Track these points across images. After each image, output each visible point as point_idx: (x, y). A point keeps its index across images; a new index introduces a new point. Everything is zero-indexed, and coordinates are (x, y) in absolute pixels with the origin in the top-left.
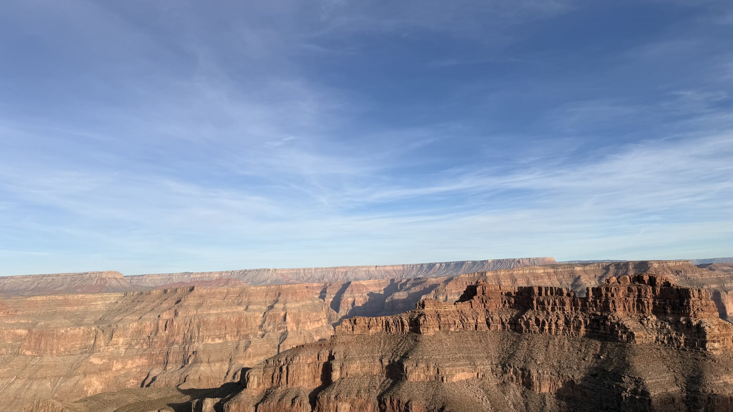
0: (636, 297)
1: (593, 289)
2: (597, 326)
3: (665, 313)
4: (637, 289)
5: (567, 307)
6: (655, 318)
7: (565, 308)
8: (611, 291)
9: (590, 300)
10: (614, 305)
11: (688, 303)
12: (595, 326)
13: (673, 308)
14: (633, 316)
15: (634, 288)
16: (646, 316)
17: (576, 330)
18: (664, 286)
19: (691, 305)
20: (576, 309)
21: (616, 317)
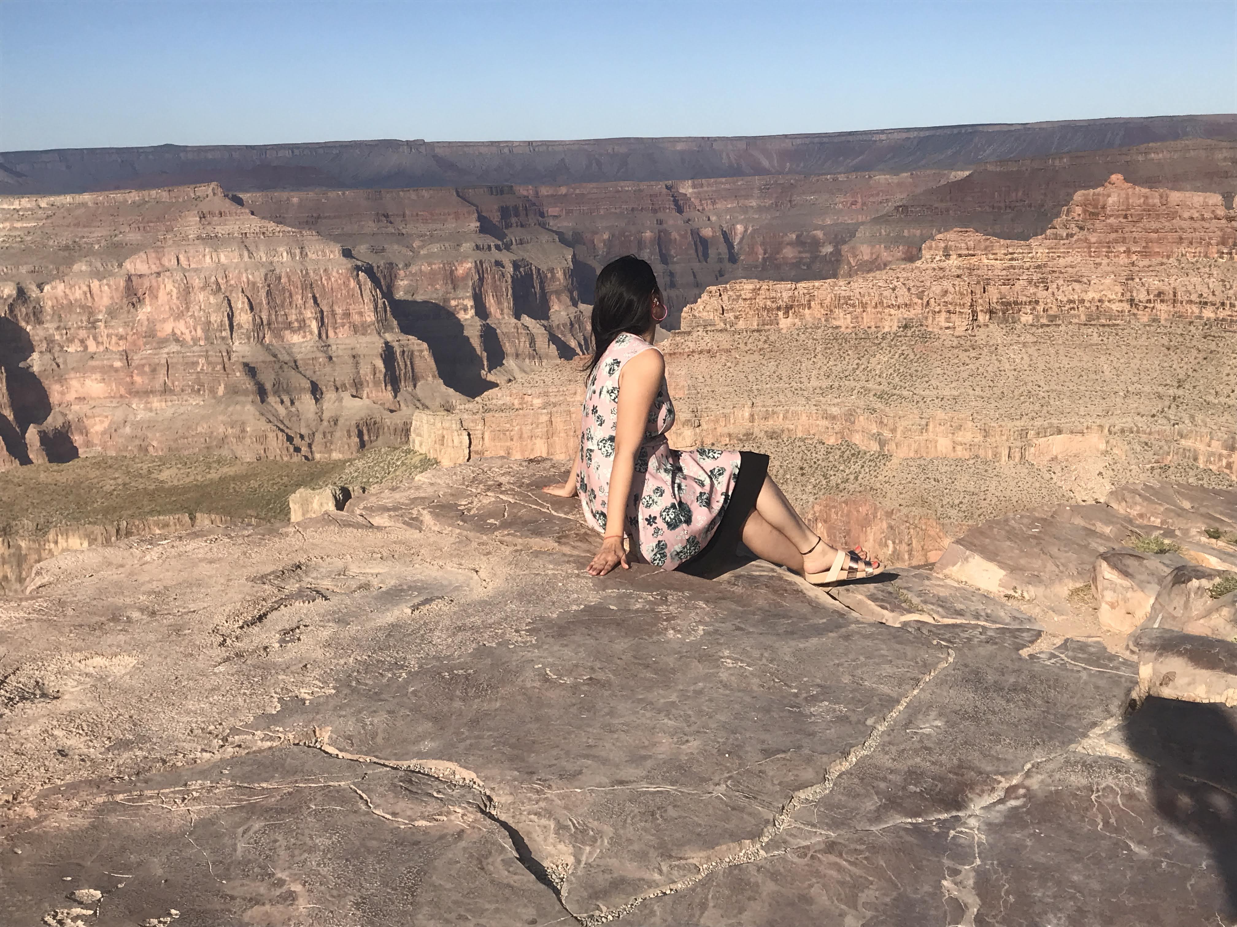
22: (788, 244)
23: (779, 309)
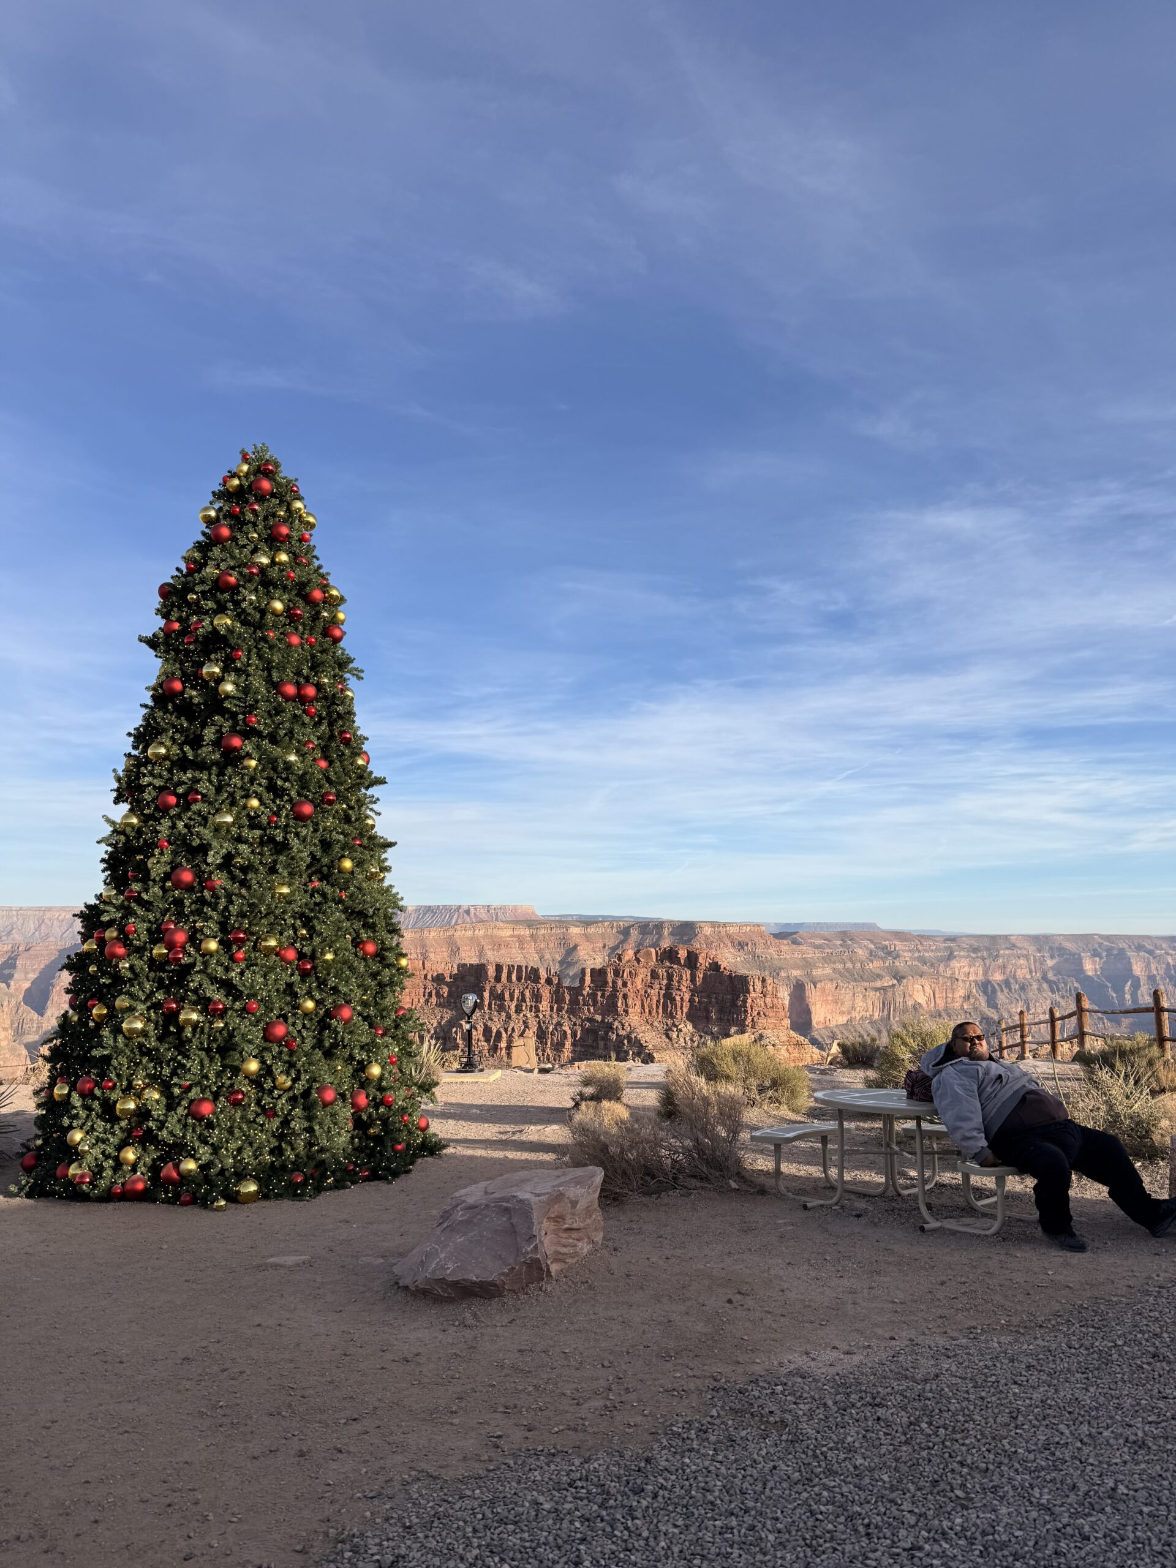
0: (664, 988)
1: (592, 970)
2: (594, 1041)
3: (708, 1019)
4: (665, 974)
5: (544, 1005)
6: (690, 1027)
7: (540, 1006)
8: (622, 976)
9: (585, 993)
10: (626, 1002)
11: (745, 1001)
12: (590, 1042)
13: (721, 1011)
14: (656, 1024)
15: (662, 972)
16: (677, 1024)
17: (555, 1050)
18: (710, 969)
19: (748, 1005)
20: (560, 1009)
21: (627, 1024)
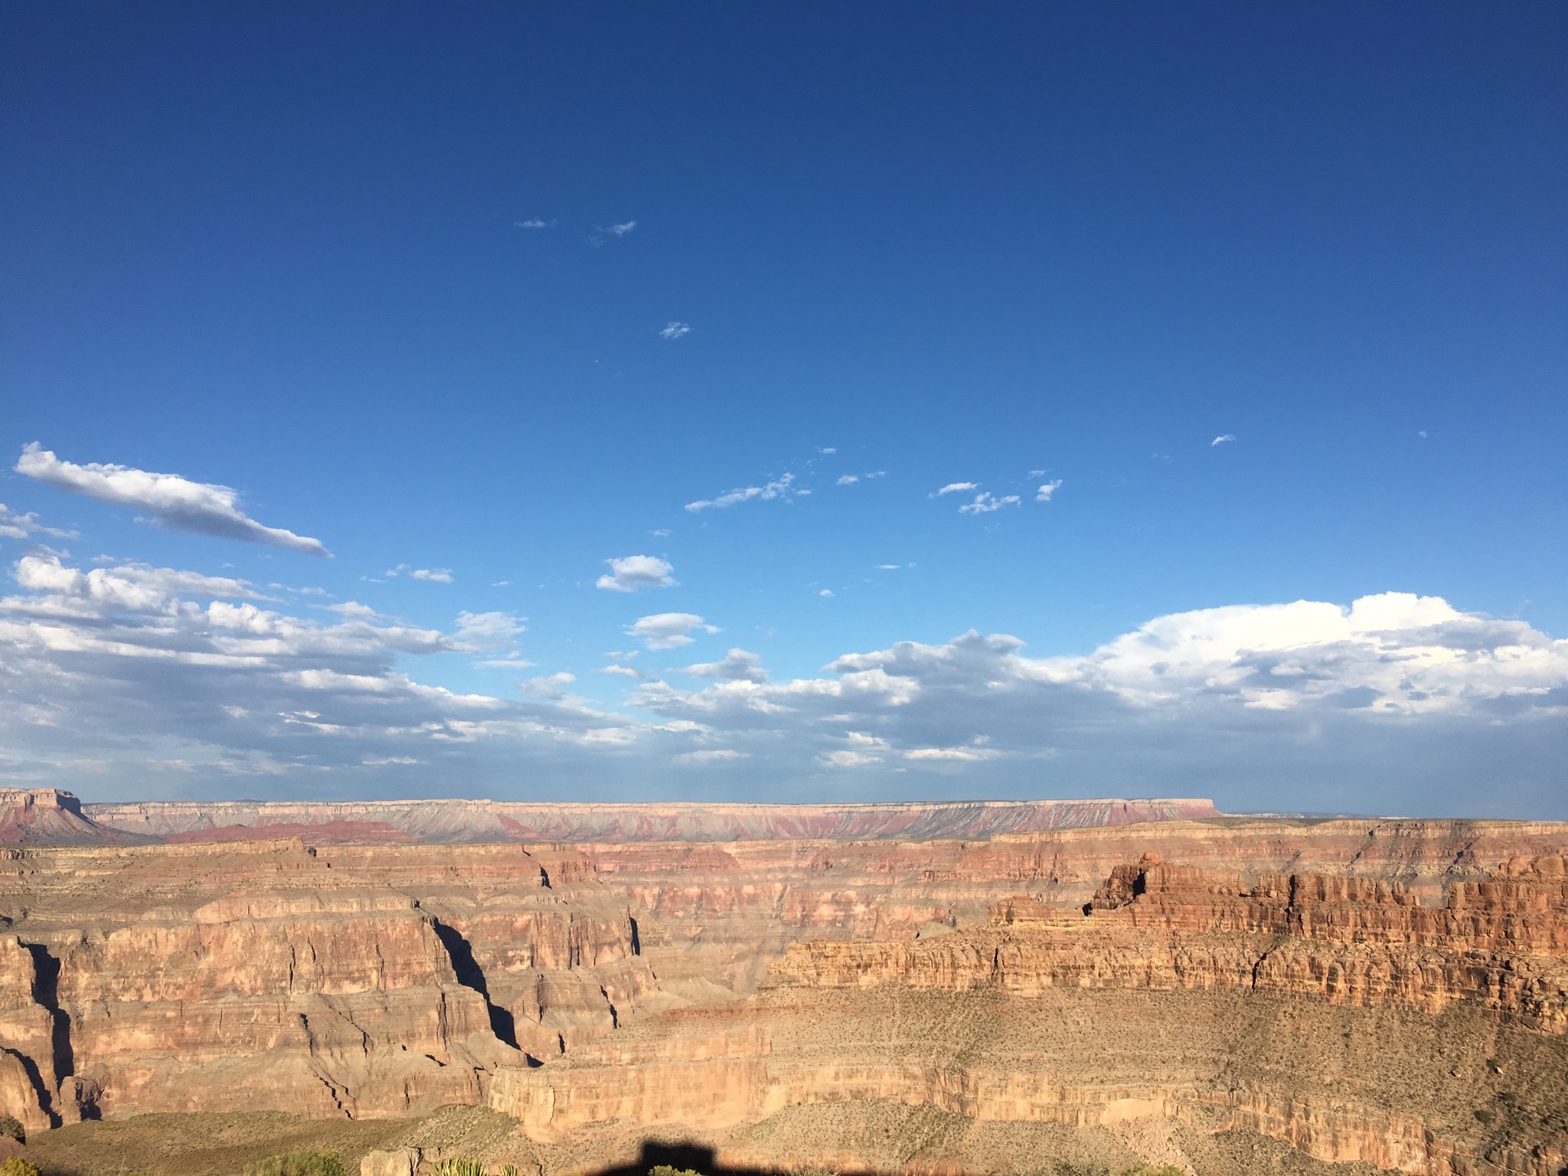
1: (1468, 887)
5: (1396, 934)
7: (1390, 934)
8: (1516, 895)
9: (1459, 917)
10: (1527, 932)
17: (1421, 995)
20: (1421, 939)
22: (824, 903)
23: (858, 966)
